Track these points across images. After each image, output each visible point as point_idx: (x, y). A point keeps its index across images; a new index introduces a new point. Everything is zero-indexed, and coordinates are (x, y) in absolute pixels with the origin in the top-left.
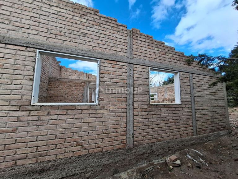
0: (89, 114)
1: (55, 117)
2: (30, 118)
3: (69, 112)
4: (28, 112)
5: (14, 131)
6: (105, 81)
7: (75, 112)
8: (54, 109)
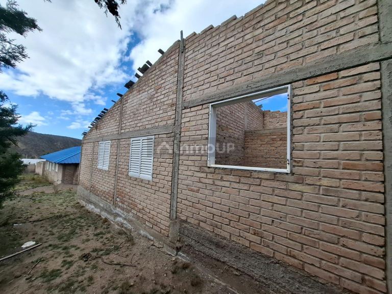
0: (274, 189)
1: (227, 184)
2: (207, 181)
3: (243, 180)
4: (205, 174)
5: (198, 191)
6: (304, 125)
7: (250, 181)
8: (227, 173)
